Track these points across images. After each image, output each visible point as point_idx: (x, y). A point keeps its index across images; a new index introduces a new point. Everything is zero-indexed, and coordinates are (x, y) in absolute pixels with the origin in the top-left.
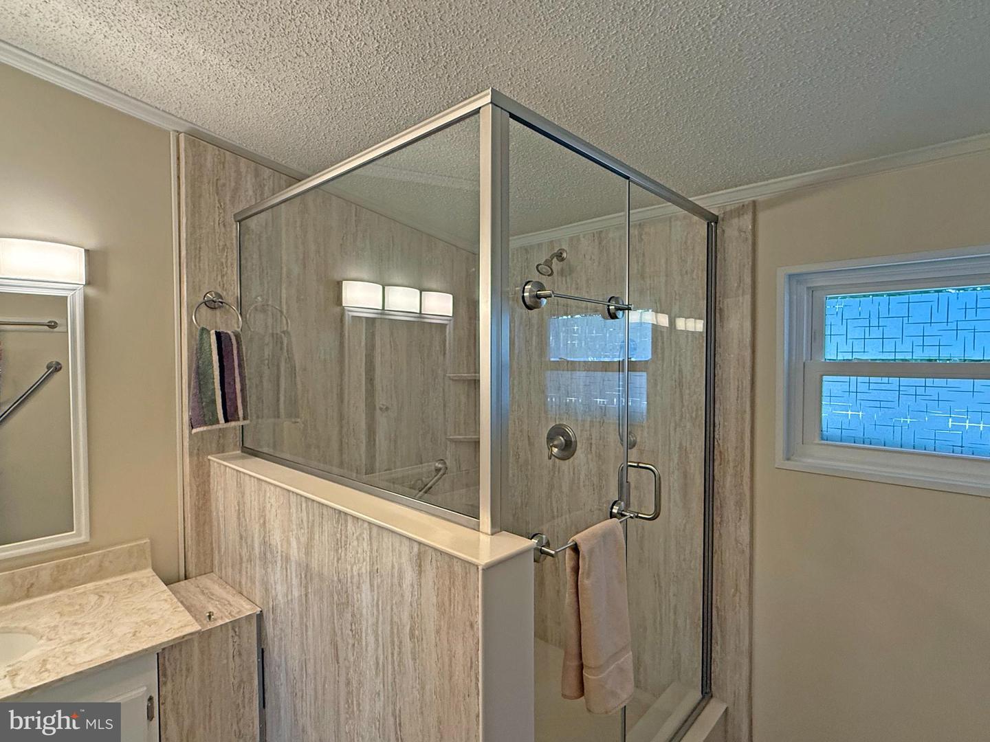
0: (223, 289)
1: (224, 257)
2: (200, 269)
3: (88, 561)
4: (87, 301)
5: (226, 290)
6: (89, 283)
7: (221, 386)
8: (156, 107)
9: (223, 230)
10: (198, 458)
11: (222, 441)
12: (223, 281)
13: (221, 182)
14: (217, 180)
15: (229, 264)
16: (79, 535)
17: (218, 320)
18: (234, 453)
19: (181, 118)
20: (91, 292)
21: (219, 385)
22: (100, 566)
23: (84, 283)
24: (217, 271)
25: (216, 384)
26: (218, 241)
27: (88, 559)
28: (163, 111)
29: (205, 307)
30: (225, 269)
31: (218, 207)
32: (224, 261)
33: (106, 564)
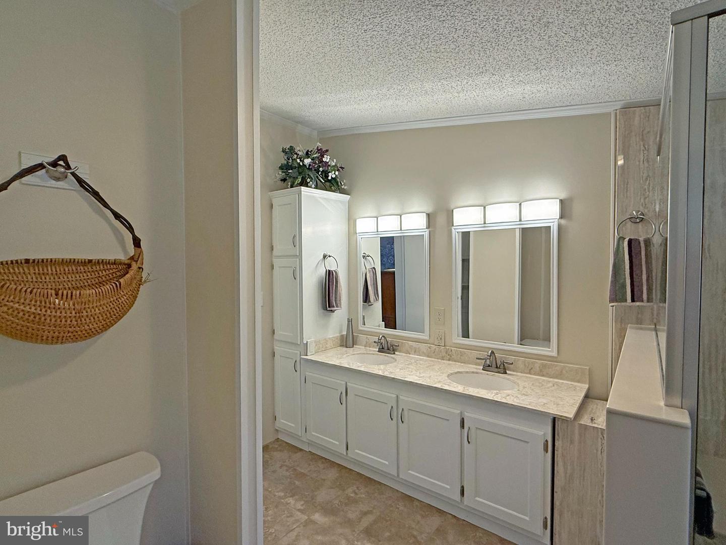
0: (645, 208)
1: (647, 184)
2: (627, 197)
3: (555, 367)
4: (560, 227)
5: (647, 208)
6: (562, 217)
7: (630, 276)
8: (600, 102)
9: (646, 165)
10: (621, 325)
11: (640, 316)
12: (645, 202)
13: (645, 132)
14: (643, 131)
15: (651, 188)
16: (551, 351)
17: (640, 230)
18: (650, 326)
19: (616, 101)
20: (563, 222)
21: (629, 275)
22: (561, 372)
23: (558, 218)
24: (641, 196)
25: (626, 275)
26: (642, 174)
27: (556, 366)
28: (604, 102)
29: (630, 223)
30: (648, 193)
31: (643, 150)
32: (646, 187)
33: (564, 372)
